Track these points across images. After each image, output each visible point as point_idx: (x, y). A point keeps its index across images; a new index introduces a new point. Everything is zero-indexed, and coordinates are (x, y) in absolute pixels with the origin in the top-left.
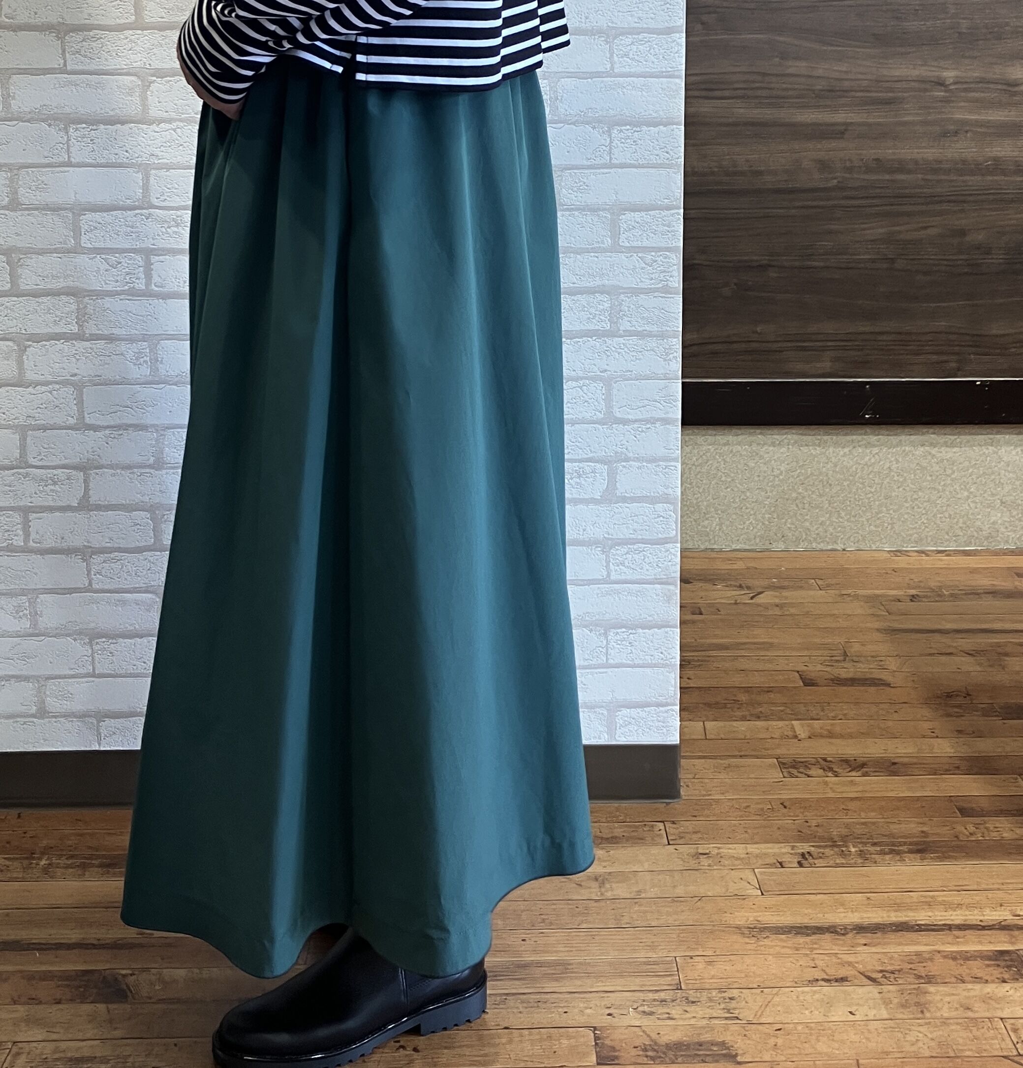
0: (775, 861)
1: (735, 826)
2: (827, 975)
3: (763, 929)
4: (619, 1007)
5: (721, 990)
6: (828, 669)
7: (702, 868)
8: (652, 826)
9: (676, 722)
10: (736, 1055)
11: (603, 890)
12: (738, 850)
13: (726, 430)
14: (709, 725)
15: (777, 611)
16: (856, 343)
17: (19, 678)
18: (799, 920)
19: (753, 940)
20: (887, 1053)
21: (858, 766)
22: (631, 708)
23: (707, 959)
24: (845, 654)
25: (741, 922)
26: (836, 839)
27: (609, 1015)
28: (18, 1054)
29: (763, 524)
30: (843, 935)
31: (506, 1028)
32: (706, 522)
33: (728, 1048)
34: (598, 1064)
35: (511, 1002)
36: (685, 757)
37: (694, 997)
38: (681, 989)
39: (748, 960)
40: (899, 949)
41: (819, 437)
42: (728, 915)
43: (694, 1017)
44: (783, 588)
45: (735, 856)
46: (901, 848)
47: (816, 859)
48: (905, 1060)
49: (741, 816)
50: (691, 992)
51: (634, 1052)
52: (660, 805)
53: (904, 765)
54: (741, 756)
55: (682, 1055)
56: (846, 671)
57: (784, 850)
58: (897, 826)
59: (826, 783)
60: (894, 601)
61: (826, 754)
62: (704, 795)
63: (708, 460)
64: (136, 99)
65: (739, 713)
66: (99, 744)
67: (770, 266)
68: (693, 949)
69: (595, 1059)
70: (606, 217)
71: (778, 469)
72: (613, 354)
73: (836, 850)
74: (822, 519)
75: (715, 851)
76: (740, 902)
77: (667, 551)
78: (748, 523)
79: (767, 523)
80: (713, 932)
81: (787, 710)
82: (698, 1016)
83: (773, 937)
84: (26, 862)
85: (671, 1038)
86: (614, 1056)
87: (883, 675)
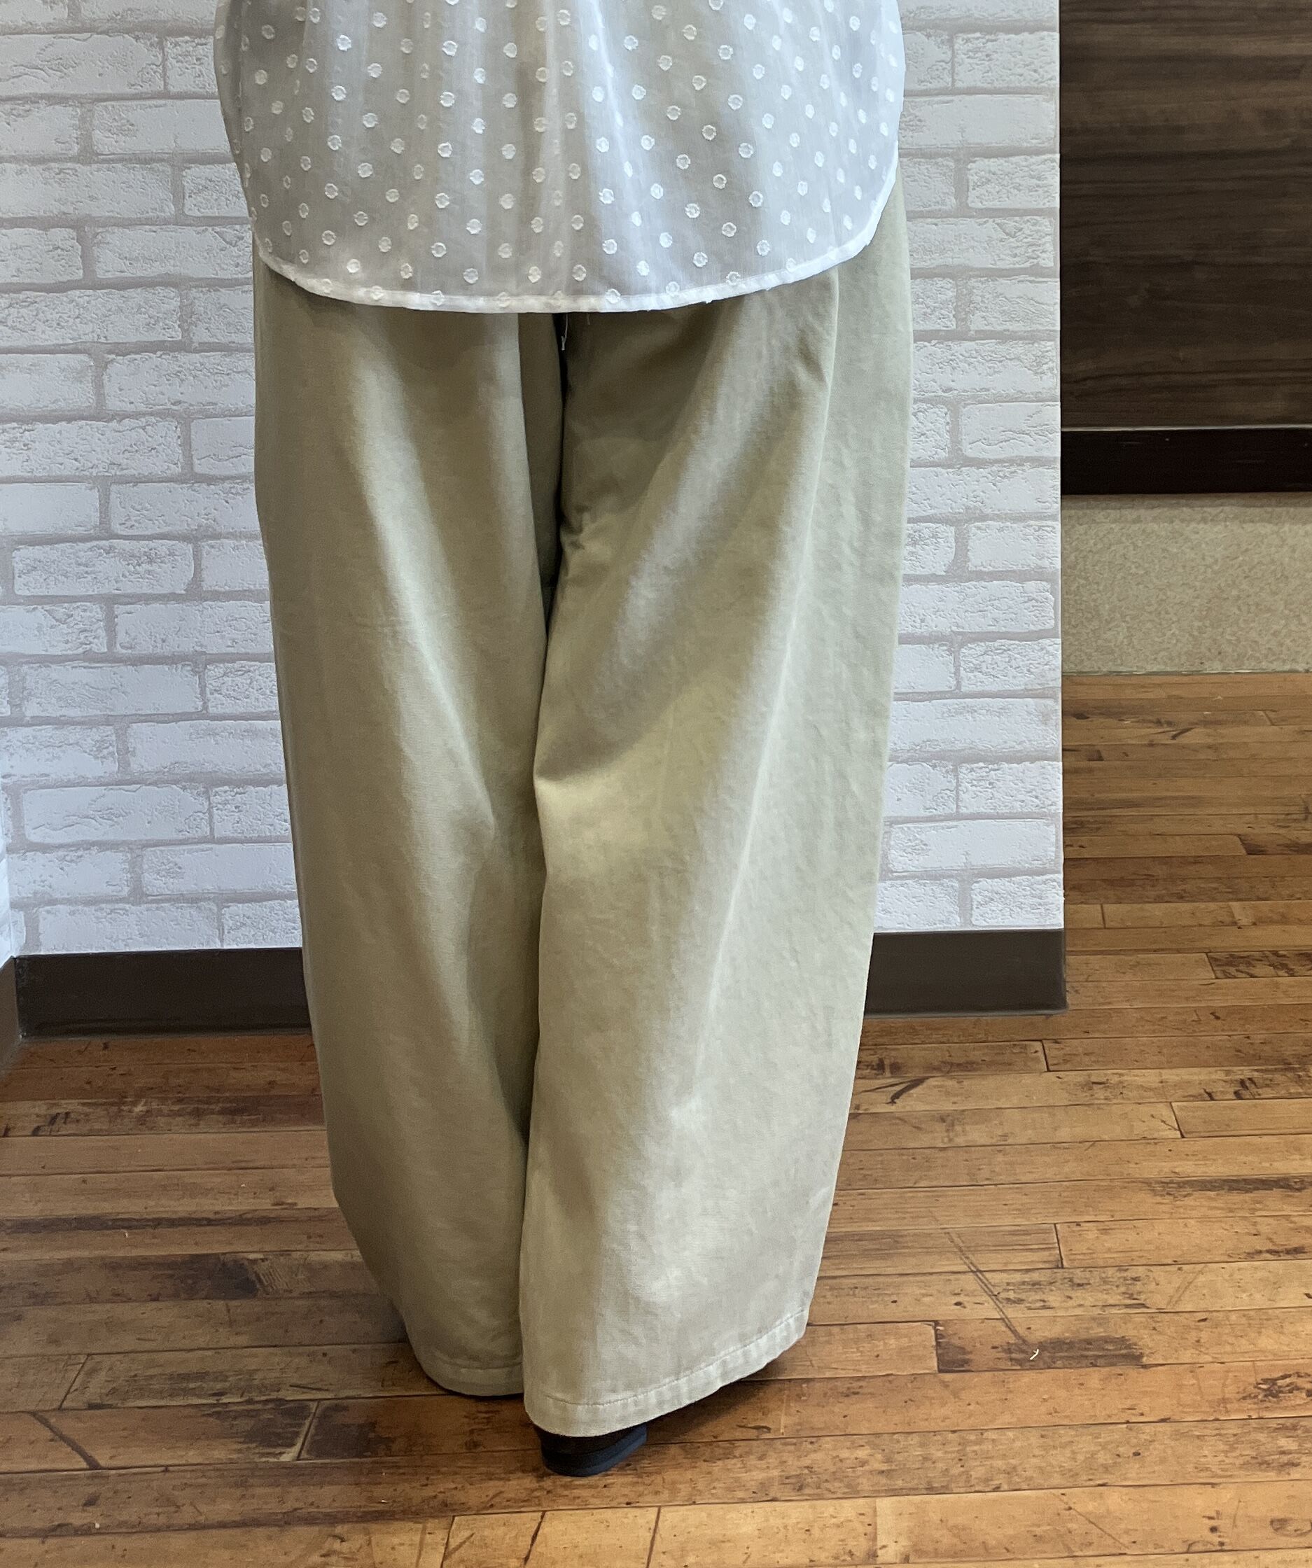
0: (1202, 1091)
1: (1144, 1044)
2: (1274, 1244)
3: (1181, 1185)
4: (971, 1293)
5: (1120, 1268)
6: (1283, 831)
7: (1096, 1102)
8: (1024, 1047)
9: (1058, 898)
10: (1141, 1355)
11: (951, 1134)
12: (1149, 1077)
13: (1138, 500)
14: (1110, 908)
15: (1210, 755)
17: (103, 846)
18: (1235, 1171)
19: (1168, 1199)
22: (993, 878)
23: (1101, 1226)
24: (1307, 811)
25: (1151, 1175)
26: (1290, 1060)
27: (958, 1304)
28: (94, 1370)
30: (1299, 1190)
32: (1109, 635)
33: (1129, 1347)
34: (940, 1371)
36: (1073, 953)
37: (1081, 1279)
38: (1062, 1267)
39: (1160, 1227)
41: (1270, 509)
42: (1132, 1165)
43: (1081, 1305)
44: (1219, 723)
45: (1144, 1085)
47: (1262, 1087)
49: (1154, 1031)
50: (1078, 1271)
51: (995, 1354)
52: (1036, 1017)
54: (1155, 950)
55: (1061, 1358)
56: (1307, 834)
57: (1214, 1077)
59: (1277, 985)
61: (1278, 947)
62: (1101, 1004)
63: (1110, 545)
65: (1152, 893)
66: (222, 941)
67: (1196, 263)
68: (1081, 1213)
69: (936, 1364)
70: (947, 166)
71: (1211, 556)
72: (961, 364)
73: (1290, 1075)
74: (1275, 627)
75: (1115, 1079)
76: (1150, 1148)
77: (1042, 649)
78: (1169, 633)
79: (1196, 633)
80: (1110, 1189)
81: (1222, 888)
82: (1087, 1303)
83: (1197, 1194)
84: (114, 1108)
85: (1045, 1334)
86: (964, 1360)
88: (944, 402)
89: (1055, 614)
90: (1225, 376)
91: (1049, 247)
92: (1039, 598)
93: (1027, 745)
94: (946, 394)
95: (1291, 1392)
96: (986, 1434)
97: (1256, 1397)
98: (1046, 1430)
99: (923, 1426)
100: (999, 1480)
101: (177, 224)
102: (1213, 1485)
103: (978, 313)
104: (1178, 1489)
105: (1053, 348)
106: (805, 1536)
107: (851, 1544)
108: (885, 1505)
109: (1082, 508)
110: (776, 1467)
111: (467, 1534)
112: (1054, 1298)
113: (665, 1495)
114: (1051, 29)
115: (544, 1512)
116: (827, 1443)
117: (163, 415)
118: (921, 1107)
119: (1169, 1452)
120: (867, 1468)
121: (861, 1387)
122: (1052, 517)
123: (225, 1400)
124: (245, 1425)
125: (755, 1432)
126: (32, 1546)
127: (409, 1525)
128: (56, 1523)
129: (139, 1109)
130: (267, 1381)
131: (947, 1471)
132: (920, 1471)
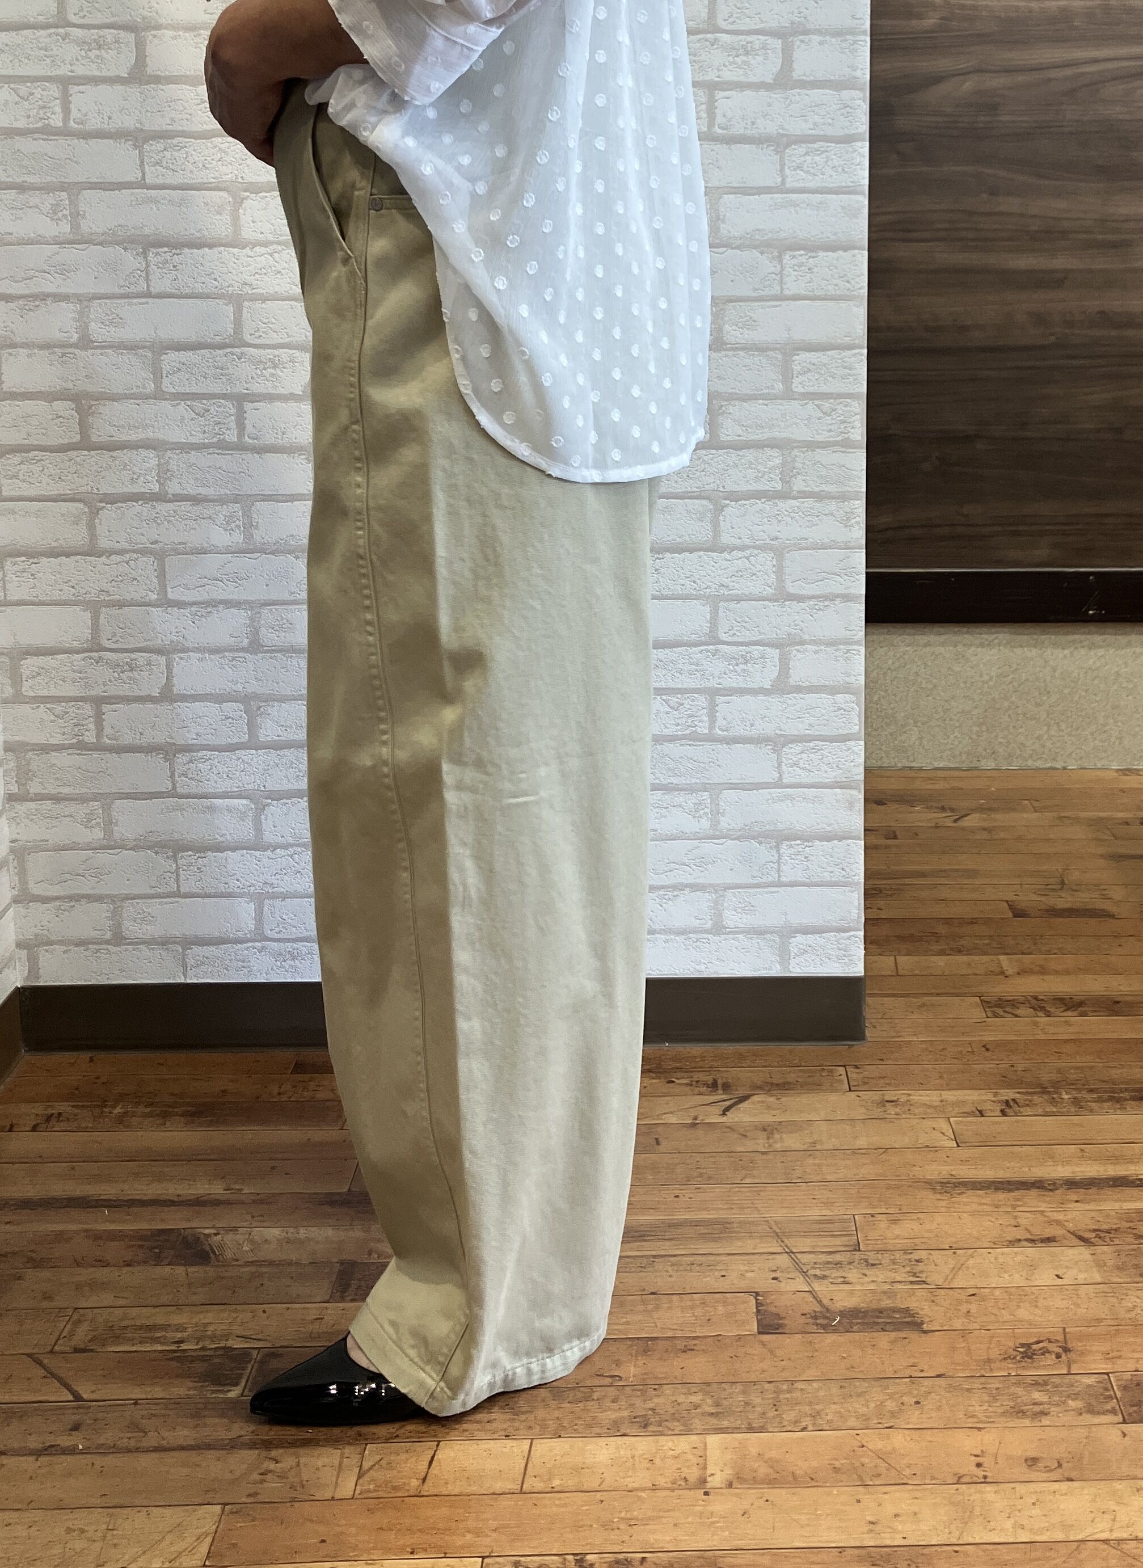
0: (975, 1109)
1: (927, 1070)
2: (1031, 1235)
3: (958, 1184)
4: (786, 1270)
5: (905, 1252)
6: (1042, 899)
7: (888, 1116)
8: (831, 1071)
9: (859, 951)
10: (922, 1323)
11: (771, 1141)
12: (932, 1097)
13: (927, 628)
14: (902, 960)
15: (985, 835)
16: (1080, 527)
17: (91, 898)
18: (1001, 1174)
19: (945, 1197)
20: (1099, 1320)
21: (1073, 1004)
22: (808, 934)
23: (892, 1217)
24: (1063, 883)
25: (935, 1177)
26: (1046, 1085)
27: (774, 1279)
28: (79, 1321)
29: (970, 738)
30: (1051, 1190)
31: (653, 1293)
32: (903, 738)
33: (912, 1316)
34: (759, 1333)
35: (660, 1265)
36: (872, 995)
37: (875, 1260)
38: (859, 1250)
39: (939, 1218)
40: (1117, 1206)
41: (1035, 637)
42: (917, 1168)
43: (873, 1281)
44: (991, 809)
45: (928, 1103)
46: (1122, 1095)
47: (1023, 1107)
48: (1120, 1327)
49: (936, 1060)
50: (871, 1254)
51: (802, 1320)
52: (841, 1047)
53: (1130, 1005)
54: (938, 994)
55: (858, 1323)
56: (1063, 901)
57: (983, 1098)
58: (1119, 1071)
59: (1036, 1024)
60: (1120, 824)
61: (1039, 992)
62: (893, 1037)
64: (227, 219)
65: (936, 947)
67: (978, 437)
68: (876, 1207)
69: (756, 1328)
70: (776, 358)
71: (987, 674)
72: (785, 518)
73: (1046, 1097)
74: (1039, 732)
75: (903, 1099)
76: (932, 1154)
77: (849, 749)
78: (952, 736)
79: (974, 737)
80: (898, 1187)
81: (994, 945)
82: (879, 1280)
83: (970, 1192)
84: (97, 1111)
85: (846, 1304)
86: (778, 1324)
87: (1107, 905)
88: (771, 549)
89: (860, 721)
90: (999, 529)
91: (858, 424)
92: (847, 708)
93: (836, 826)
94: (773, 542)
95: (1043, 1354)
96: (796, 1385)
97: (1014, 1358)
98: (845, 1382)
99: (745, 1377)
100: (806, 1421)
101: (156, 399)
102: (979, 1429)
103: (800, 477)
104: (950, 1432)
105: (860, 506)
106: (649, 1465)
107: (686, 1472)
108: (714, 1440)
109: (884, 634)
110: (625, 1409)
111: (377, 1458)
113: (537, 1429)
114: (861, 248)
115: (438, 1444)
116: (668, 1390)
117: (143, 552)
118: (747, 1119)
119: (944, 1402)
120: (699, 1410)
121: (695, 1345)
122: (858, 643)
123: (184, 1347)
124: (200, 1367)
125: (610, 1380)
126: (28, 1463)
127: (330, 1450)
128: (48, 1444)
129: (118, 1110)
130: (218, 1333)
131: (764, 1413)
132: (743, 1414)
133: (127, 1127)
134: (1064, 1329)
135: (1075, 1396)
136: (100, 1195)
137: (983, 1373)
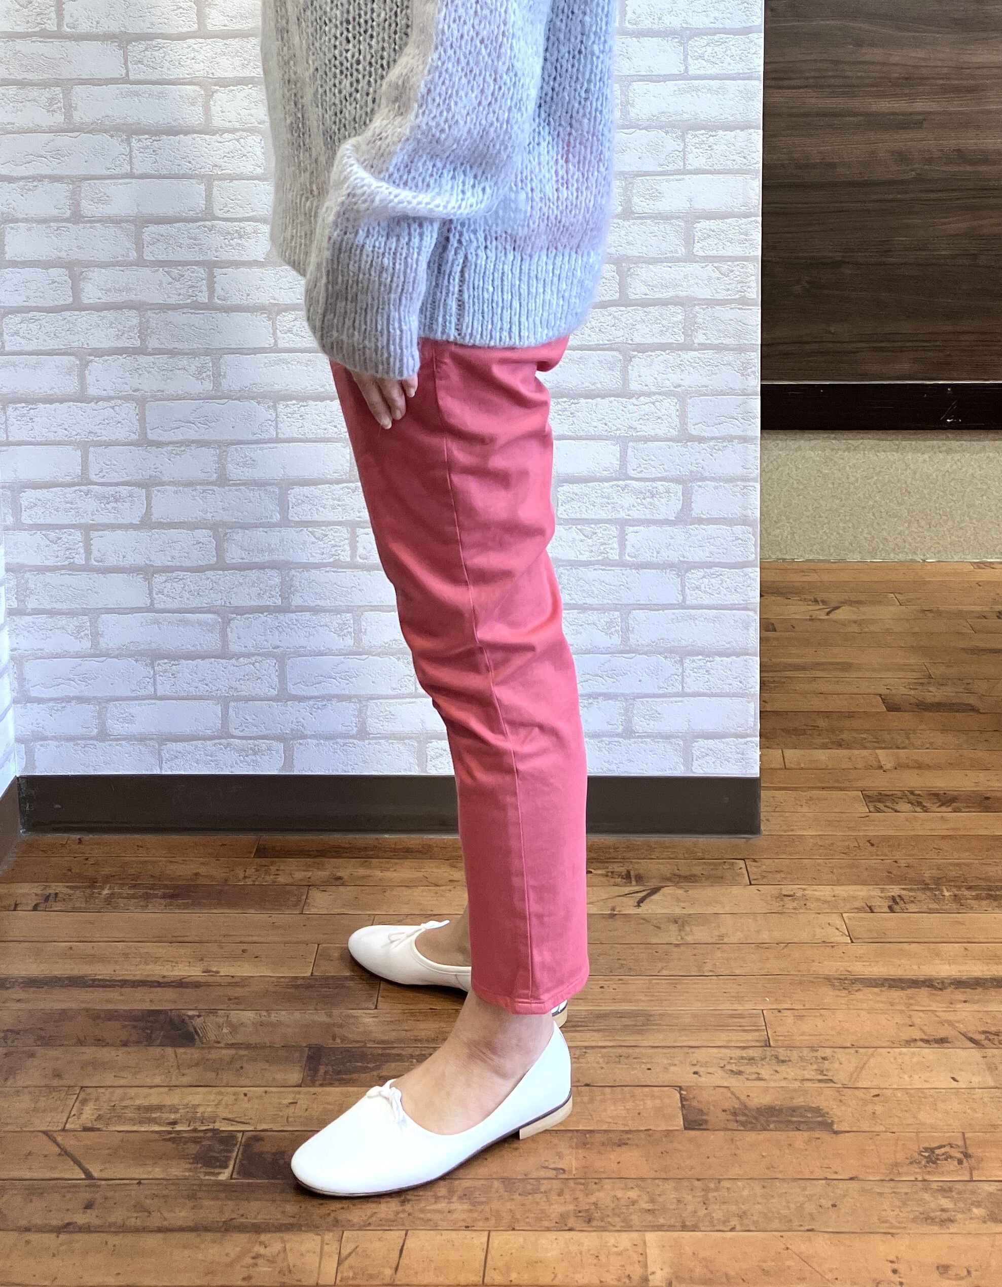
0: (865, 905)
1: (819, 865)
2: (926, 1034)
3: (854, 982)
4: (705, 1065)
5: (812, 1049)
6: (912, 692)
7: (787, 911)
8: (733, 864)
9: (755, 754)
10: (832, 1123)
11: (683, 934)
12: (825, 892)
14: (789, 753)
15: (855, 629)
16: (938, 343)
18: (892, 972)
19: (844, 994)
20: (995, 1126)
21: (947, 800)
22: (708, 739)
23: (796, 1013)
24: (930, 677)
25: (831, 973)
26: (928, 881)
27: (695, 1073)
29: (838, 533)
30: (941, 989)
31: (587, 1085)
33: (823, 1115)
34: (686, 1128)
35: (591, 1056)
36: (765, 789)
37: (784, 1056)
38: (770, 1046)
39: (840, 1015)
42: (816, 964)
43: (785, 1079)
44: (859, 602)
45: (822, 898)
47: (909, 903)
49: (826, 855)
50: (781, 1050)
51: (724, 1116)
52: (739, 843)
53: (998, 799)
54: (823, 788)
55: (774, 1122)
56: (931, 695)
57: (872, 893)
59: (915, 819)
60: (978, 617)
61: (914, 787)
62: (786, 831)
63: (779, 466)
64: (199, 109)
65: (819, 741)
66: (161, 768)
67: (845, 262)
68: (781, 1002)
69: (682, 1123)
70: (680, 226)
71: (853, 476)
72: (687, 368)
73: (929, 893)
74: (901, 528)
75: (799, 894)
76: (829, 950)
77: (746, 575)
78: (821, 532)
79: (841, 532)
80: (802, 983)
81: (871, 738)
82: (789, 1077)
83: (866, 989)
84: (88, 891)
85: (761, 1101)
86: (702, 1120)
87: (973, 701)
88: (675, 395)
89: (756, 549)
90: (864, 345)
91: (754, 283)
92: (744, 538)
93: (734, 643)
94: (676, 389)
95: (946, 1159)
96: (722, 1183)
97: (920, 1162)
98: (766, 1181)
99: (676, 1173)
100: (734, 1222)
101: (138, 266)
102: (892, 1234)
103: (700, 331)
104: (866, 1237)
105: (756, 357)
106: (595, 1261)
107: (629, 1269)
108: (650, 1237)
110: (570, 1203)
111: (353, 1246)
112: (765, 1073)
113: (492, 1222)
114: (757, 127)
115: (407, 1231)
116: (607, 1185)
117: (127, 398)
118: (660, 910)
119: (858, 1205)
120: (636, 1206)
121: (629, 1139)
123: (178, 1128)
124: (193, 1149)
125: (554, 1172)
126: (49, 1239)
127: (311, 1235)
128: (66, 1222)
129: (106, 892)
130: (206, 1115)
131: (695, 1212)
132: (676, 1212)
133: (115, 908)
134: (963, 1133)
135: (978, 1205)
136: (96, 975)
137: (892, 1177)
